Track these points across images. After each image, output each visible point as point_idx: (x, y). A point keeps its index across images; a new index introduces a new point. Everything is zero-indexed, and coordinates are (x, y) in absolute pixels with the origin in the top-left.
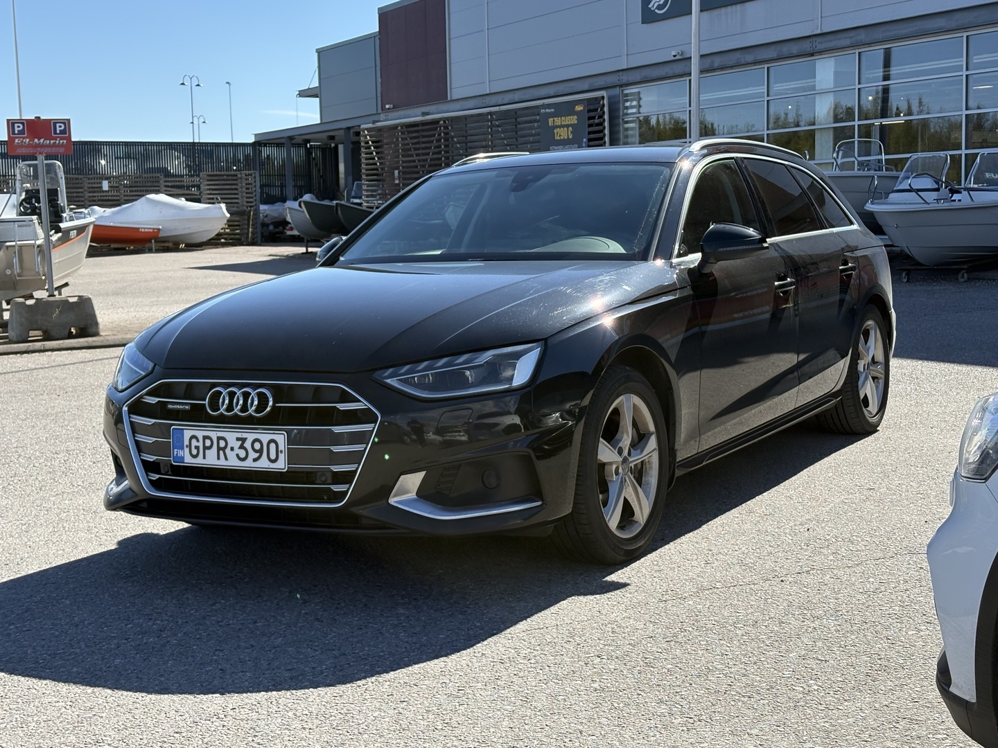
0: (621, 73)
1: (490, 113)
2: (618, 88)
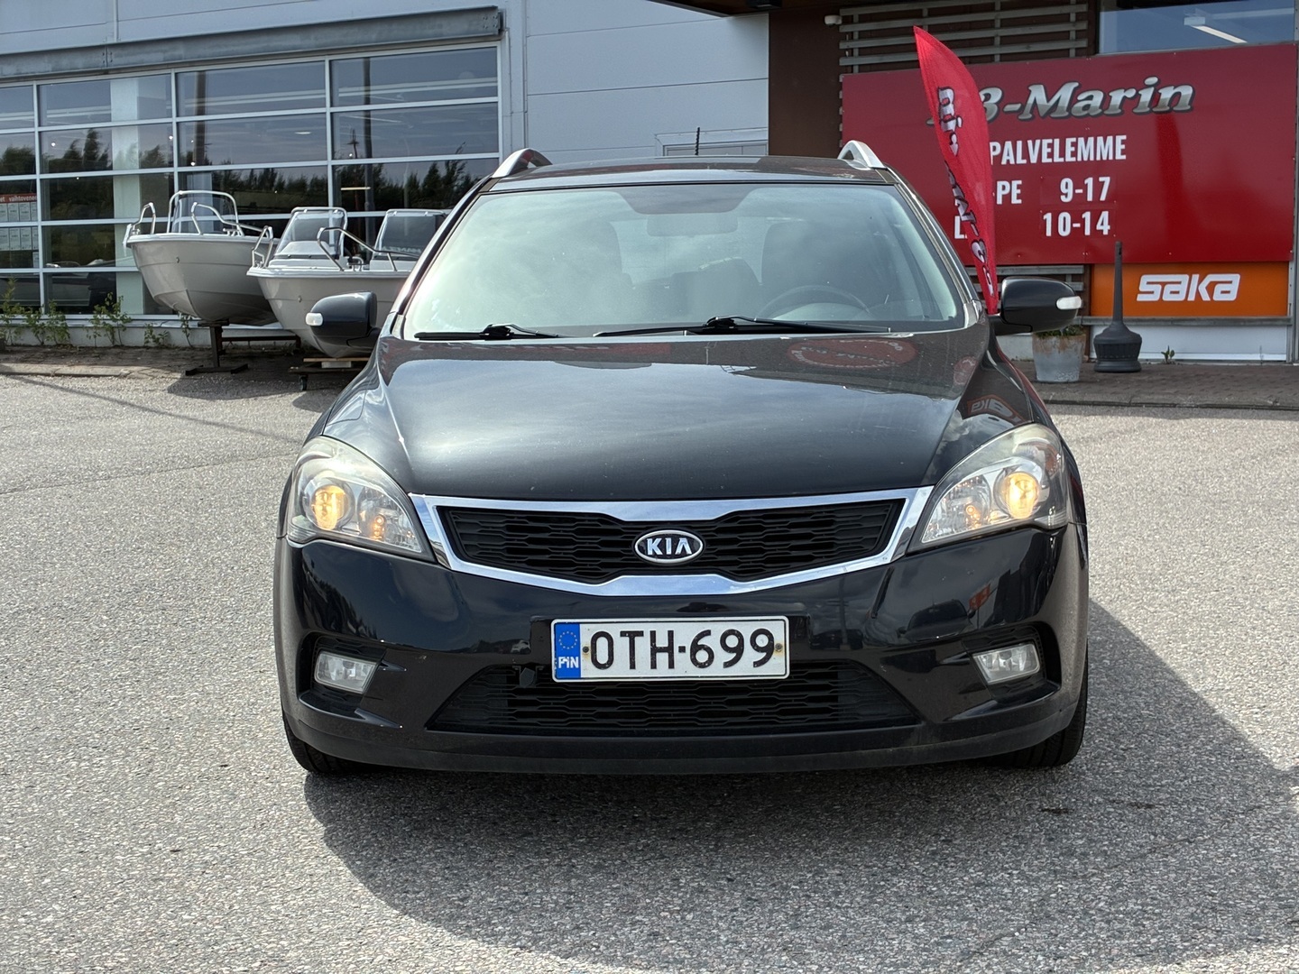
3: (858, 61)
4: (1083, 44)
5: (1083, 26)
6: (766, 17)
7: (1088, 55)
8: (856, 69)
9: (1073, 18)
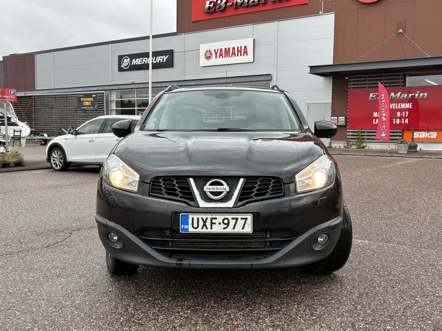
0: (110, 86)
1: (55, 95)
2: (108, 91)
3: (352, 86)
4: (403, 84)
5: (403, 80)
6: (332, 77)
7: (404, 86)
8: (352, 88)
9: (401, 79)
